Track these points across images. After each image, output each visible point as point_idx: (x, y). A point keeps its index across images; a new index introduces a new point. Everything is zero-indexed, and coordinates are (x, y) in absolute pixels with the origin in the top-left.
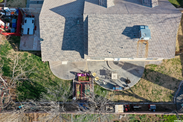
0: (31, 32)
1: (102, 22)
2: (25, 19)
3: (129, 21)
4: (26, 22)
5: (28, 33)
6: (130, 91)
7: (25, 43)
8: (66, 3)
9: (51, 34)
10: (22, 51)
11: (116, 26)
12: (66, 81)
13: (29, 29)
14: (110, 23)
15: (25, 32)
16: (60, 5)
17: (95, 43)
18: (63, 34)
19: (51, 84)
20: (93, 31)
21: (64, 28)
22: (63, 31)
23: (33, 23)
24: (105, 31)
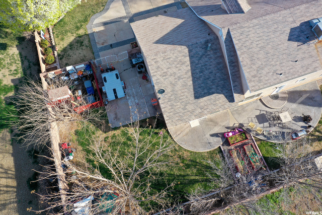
0: (120, 94)
1: (253, 31)
2: (103, 75)
3: (291, 19)
4: (106, 81)
5: (116, 97)
6: (317, 134)
7: (116, 114)
8: (172, 28)
9: (171, 79)
10: (115, 129)
11: (275, 31)
12: (211, 153)
13: (114, 90)
14: (266, 30)
15: (111, 96)
16: (165, 34)
17: (254, 67)
18: (190, 74)
19: (188, 166)
20: (245, 50)
21: (189, 63)
22: (189, 68)
23: (117, 78)
24: (262, 45)
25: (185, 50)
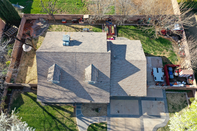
0: (155, 69)
2: (163, 81)
3: (76, 48)
4: (162, 78)
5: (157, 69)
6: (77, 30)
7: (158, 62)
10: (159, 56)
11: (87, 46)
12: (122, 36)
13: (158, 72)
15: (160, 70)
19: (132, 35)
23: (155, 77)
25: (126, 59)
